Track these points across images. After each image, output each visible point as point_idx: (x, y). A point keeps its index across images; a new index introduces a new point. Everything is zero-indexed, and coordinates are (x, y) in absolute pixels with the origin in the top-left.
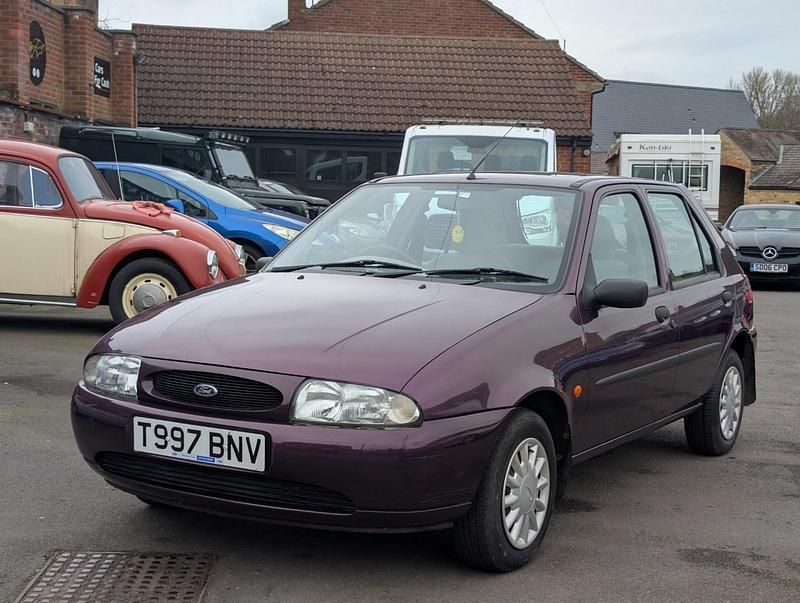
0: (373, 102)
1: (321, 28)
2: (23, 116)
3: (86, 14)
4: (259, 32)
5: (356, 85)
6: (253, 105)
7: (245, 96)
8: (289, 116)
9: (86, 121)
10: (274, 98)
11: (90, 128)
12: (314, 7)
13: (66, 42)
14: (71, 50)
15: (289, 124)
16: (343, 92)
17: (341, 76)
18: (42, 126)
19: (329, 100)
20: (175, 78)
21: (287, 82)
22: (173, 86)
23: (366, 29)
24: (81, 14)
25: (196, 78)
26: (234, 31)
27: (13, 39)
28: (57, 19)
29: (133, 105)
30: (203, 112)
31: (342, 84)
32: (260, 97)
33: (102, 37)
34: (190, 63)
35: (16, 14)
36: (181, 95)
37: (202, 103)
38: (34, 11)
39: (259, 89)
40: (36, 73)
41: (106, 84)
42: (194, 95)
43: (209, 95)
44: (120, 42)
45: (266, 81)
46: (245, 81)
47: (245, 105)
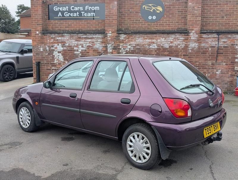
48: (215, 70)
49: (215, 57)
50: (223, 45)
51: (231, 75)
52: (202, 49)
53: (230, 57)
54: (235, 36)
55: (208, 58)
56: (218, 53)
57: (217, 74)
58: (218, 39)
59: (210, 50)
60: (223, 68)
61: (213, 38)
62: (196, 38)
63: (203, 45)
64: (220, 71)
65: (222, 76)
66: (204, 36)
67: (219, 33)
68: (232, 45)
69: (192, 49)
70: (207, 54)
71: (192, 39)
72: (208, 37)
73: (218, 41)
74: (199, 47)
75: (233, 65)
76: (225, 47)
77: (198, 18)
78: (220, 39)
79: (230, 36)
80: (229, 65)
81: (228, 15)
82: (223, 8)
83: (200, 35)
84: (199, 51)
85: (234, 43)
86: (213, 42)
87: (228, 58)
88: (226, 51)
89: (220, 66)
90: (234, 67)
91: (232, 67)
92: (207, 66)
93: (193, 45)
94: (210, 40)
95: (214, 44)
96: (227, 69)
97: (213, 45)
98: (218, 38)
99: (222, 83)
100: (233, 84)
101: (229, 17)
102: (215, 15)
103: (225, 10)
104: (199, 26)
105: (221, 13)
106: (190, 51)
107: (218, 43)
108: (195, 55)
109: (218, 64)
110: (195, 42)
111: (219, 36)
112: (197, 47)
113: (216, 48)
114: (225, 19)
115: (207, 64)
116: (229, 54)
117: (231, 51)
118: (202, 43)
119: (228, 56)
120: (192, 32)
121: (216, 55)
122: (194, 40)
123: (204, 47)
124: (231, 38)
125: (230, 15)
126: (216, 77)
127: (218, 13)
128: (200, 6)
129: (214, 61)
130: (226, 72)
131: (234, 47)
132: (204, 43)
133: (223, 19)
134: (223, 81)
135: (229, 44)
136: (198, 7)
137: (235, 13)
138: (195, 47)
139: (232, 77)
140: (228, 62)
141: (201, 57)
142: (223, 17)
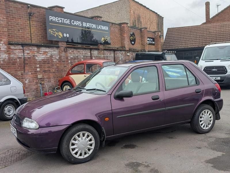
0: (221, 38)
1: (214, 22)
2: (127, 52)
3: (145, 29)
4: (199, 26)
5: (218, 35)
6: (192, 43)
7: (190, 41)
8: (200, 44)
9: (145, 51)
10: (197, 40)
11: (147, 53)
12: (212, 18)
13: (141, 35)
14: (142, 37)
15: (200, 46)
16: (214, 37)
17: (214, 33)
18: (133, 54)
19: (210, 39)
20: (175, 39)
21: (201, 36)
22: (175, 41)
23: (225, 21)
24: (144, 29)
25: (180, 38)
26: (190, 26)
27: (124, 36)
28: (139, 31)
29: (160, 46)
30: (180, 46)
31: (214, 35)
32: (194, 41)
33: (152, 33)
34: (179, 35)
35: (124, 31)
36: (176, 42)
37: (180, 44)
38: (132, 30)
39: (194, 39)
40: (133, 43)
41: (154, 43)
42: (179, 42)
43: (182, 42)
44: (156, 33)
45: (196, 37)
46: (191, 37)
47: (190, 43)
48: (24, 80)
49: (23, 67)
50: (27, 56)
51: (36, 83)
52: (12, 60)
53: (33, 67)
54: (34, 48)
55: (18, 68)
56: (25, 64)
57: (26, 83)
58: (23, 51)
59: (18, 61)
60: (30, 78)
61: (19, 49)
62: (5, 49)
63: (12, 56)
64: (28, 80)
65: (30, 85)
66: (12, 47)
67: (23, 45)
68: (34, 56)
69: (4, 61)
70: (16, 65)
71: (1, 49)
72: (15, 48)
73: (24, 53)
74: (9, 58)
75: (36, 73)
76: (28, 58)
77: (4, 28)
78: (24, 51)
79: (31, 48)
80: (34, 74)
81: (23, 29)
82: (18, 22)
83: (8, 46)
84: (10, 62)
85: (34, 54)
86: (20, 53)
87: (32, 68)
88: (30, 62)
89: (27, 76)
90: (37, 76)
91: (35, 75)
92: (18, 76)
93: (4, 56)
94: (17, 51)
95: (21, 55)
96: (32, 77)
97: (20, 57)
98: (23, 49)
99: (31, 91)
100: (38, 91)
101: (23, 31)
102: (12, 28)
103: (20, 24)
104: (6, 37)
105: (17, 26)
106: (2, 62)
107: (24, 54)
108: (6, 67)
109: (26, 74)
110: (5, 53)
111: (23, 48)
112: (7, 58)
113: (23, 59)
114: (21, 33)
115: (17, 74)
116: (32, 64)
117: (34, 62)
118: (11, 54)
119: (32, 66)
120: (1, 43)
121: (23, 65)
122: (4, 51)
123: (13, 58)
124: (31, 50)
125: (24, 29)
126: (26, 86)
127: (15, 26)
128: (5, 17)
129: (23, 72)
130: (32, 81)
131: (35, 58)
132: (13, 54)
133: (19, 32)
134: (31, 89)
135: (31, 55)
136: (4, 18)
137: (27, 28)
138: (6, 59)
139: (36, 85)
140: (32, 72)
141: (12, 68)
142: (19, 30)
